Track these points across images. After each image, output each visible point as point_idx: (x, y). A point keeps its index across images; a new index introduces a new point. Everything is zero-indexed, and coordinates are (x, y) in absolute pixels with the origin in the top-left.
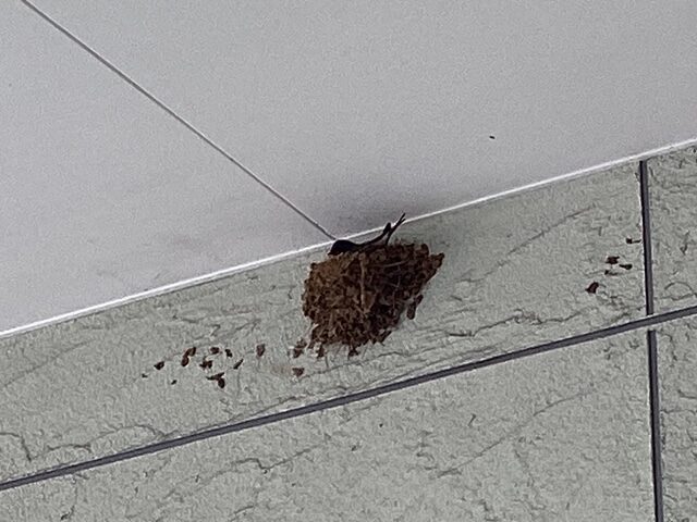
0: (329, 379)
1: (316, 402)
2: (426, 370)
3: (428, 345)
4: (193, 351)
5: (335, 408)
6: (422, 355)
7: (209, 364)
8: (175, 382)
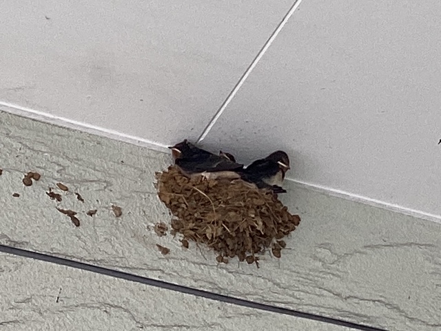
0: (200, 272)
1: (188, 286)
2: (305, 309)
3: (301, 287)
4: (37, 177)
5: (211, 300)
6: (296, 294)
7: (59, 198)
8: (16, 195)
